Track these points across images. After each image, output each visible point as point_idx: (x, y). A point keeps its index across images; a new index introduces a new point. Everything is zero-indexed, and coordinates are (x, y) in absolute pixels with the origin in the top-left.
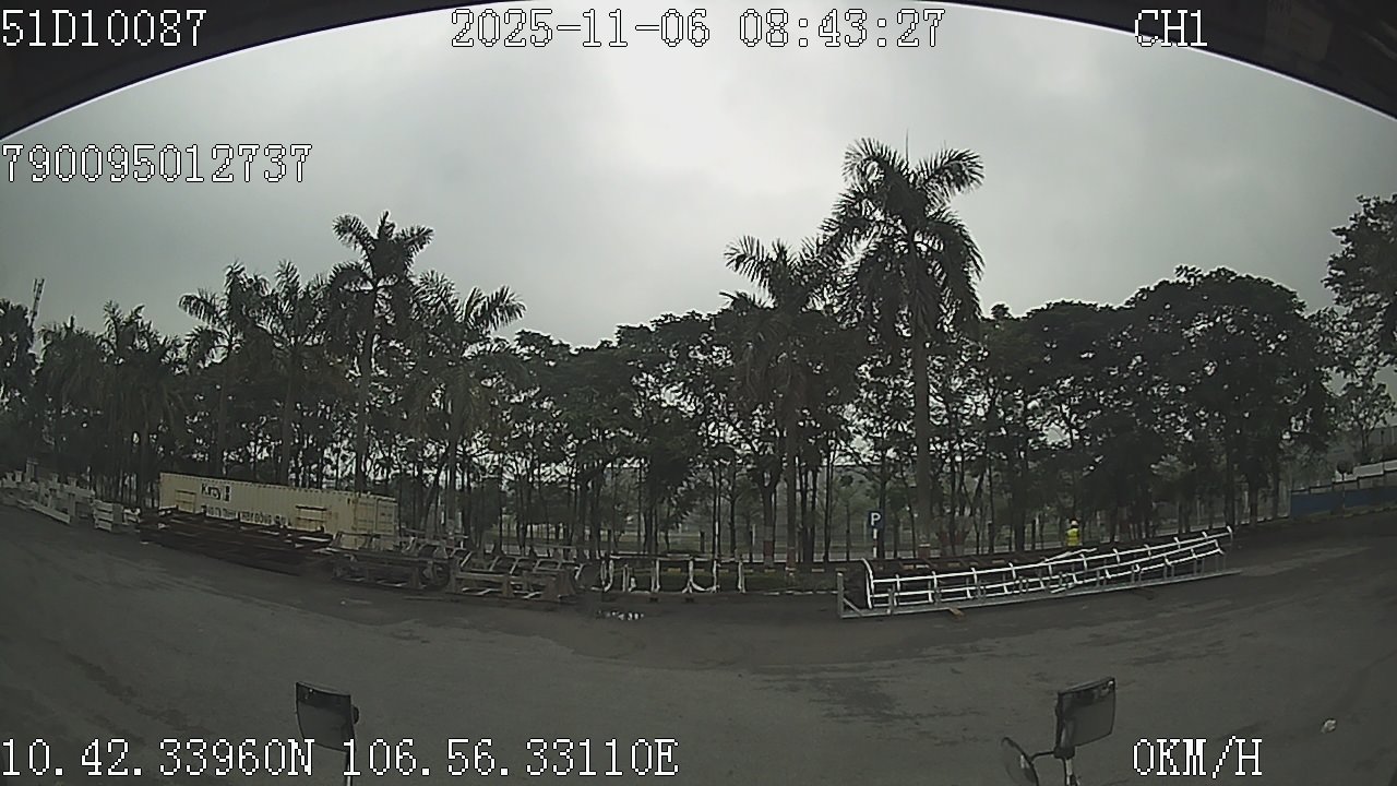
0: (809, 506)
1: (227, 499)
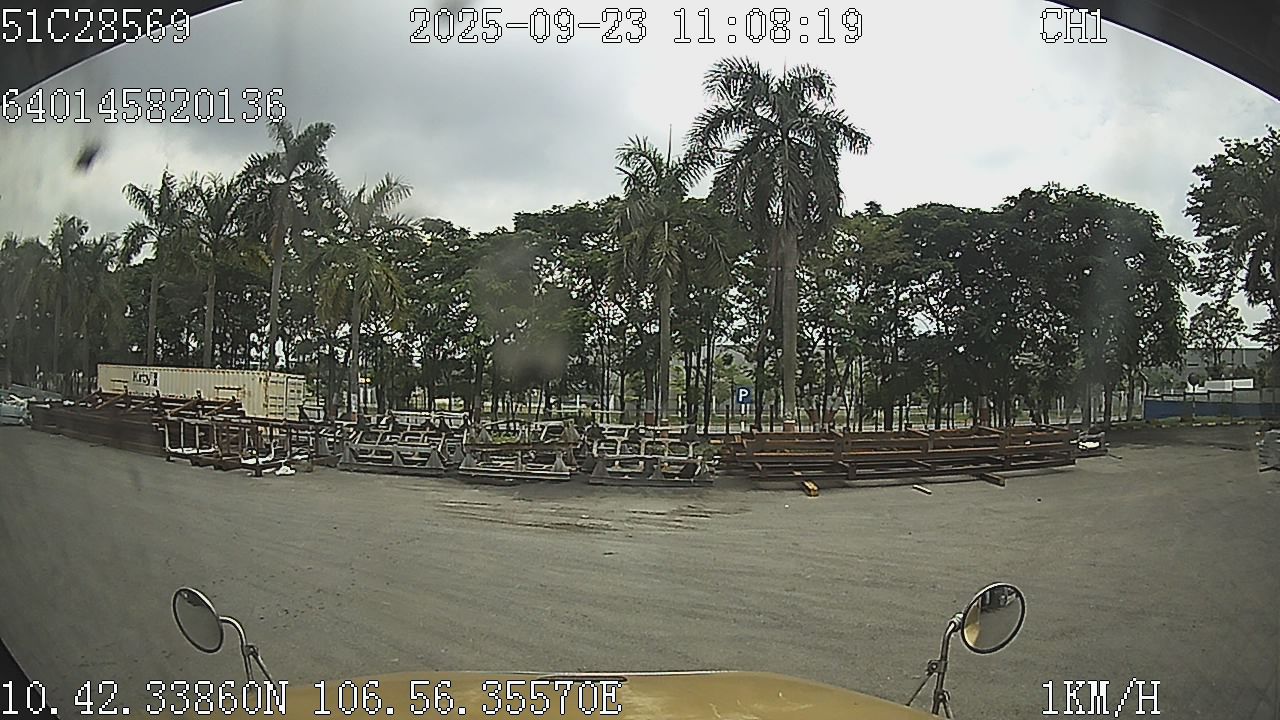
0: (692, 383)
1: (155, 384)
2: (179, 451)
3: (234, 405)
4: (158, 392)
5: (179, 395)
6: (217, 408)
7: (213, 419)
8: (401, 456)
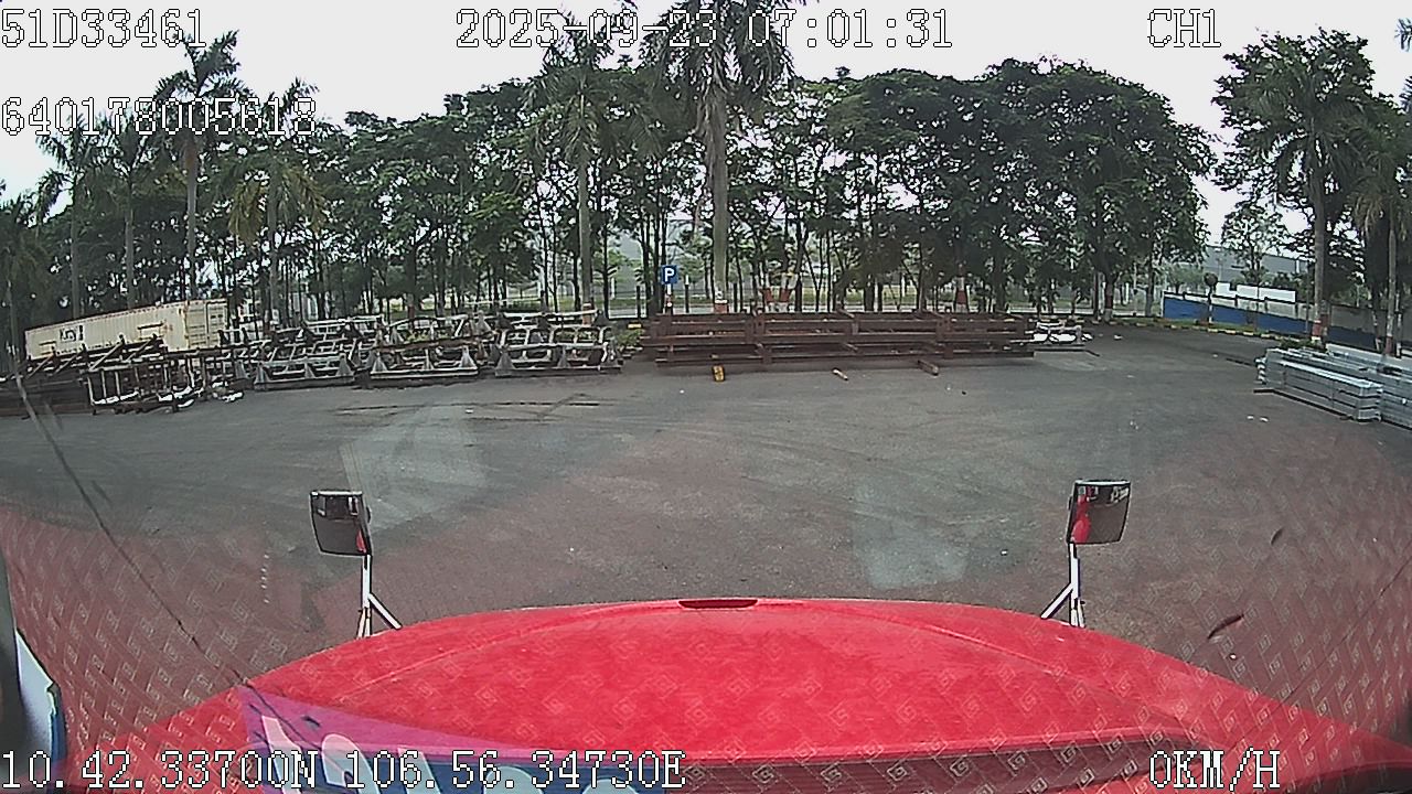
1: (81, 338)
2: (103, 402)
3: (155, 342)
4: (83, 345)
5: (104, 344)
6: (137, 349)
7: (133, 362)
8: (313, 369)
